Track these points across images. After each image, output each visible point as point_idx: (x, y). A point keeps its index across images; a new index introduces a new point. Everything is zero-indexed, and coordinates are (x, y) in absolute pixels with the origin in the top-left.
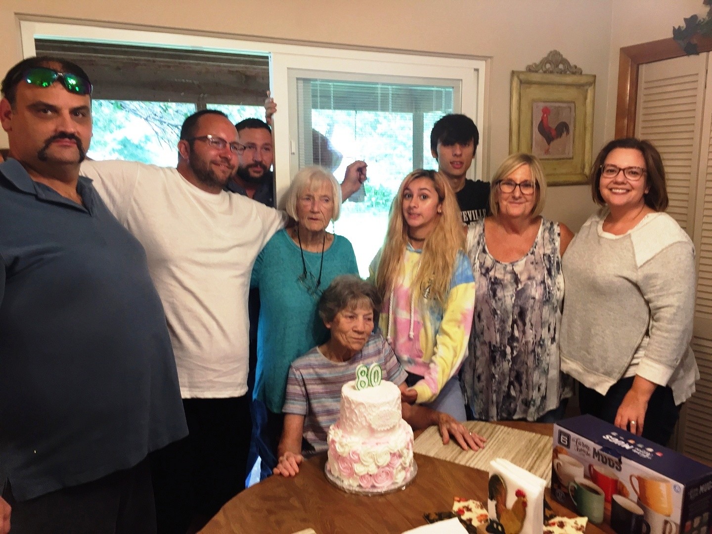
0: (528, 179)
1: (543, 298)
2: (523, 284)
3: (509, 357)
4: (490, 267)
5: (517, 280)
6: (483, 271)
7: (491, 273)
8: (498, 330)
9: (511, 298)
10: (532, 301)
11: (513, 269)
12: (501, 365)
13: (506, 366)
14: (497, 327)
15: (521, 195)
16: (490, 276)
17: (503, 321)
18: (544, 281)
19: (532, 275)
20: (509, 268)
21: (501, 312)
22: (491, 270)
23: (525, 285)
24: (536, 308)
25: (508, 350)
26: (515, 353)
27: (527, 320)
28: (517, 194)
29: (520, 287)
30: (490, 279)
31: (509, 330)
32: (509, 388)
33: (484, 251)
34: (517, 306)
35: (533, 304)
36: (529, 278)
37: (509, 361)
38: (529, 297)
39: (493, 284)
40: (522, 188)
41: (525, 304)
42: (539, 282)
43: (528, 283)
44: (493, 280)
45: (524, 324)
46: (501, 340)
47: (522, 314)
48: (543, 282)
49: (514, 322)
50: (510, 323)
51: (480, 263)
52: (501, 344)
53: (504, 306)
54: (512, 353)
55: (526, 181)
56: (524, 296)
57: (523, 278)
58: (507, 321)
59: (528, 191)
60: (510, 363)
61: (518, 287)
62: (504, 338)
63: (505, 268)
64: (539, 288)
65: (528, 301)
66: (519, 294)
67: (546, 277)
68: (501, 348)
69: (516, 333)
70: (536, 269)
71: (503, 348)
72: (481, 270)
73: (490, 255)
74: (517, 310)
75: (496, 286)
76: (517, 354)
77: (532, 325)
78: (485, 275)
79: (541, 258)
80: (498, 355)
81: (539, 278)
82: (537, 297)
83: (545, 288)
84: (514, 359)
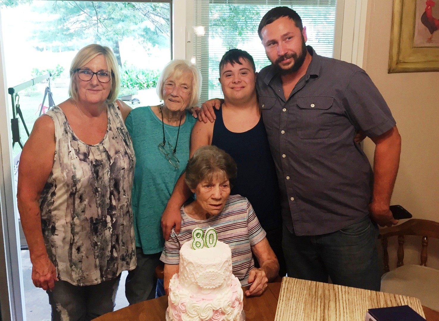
0: (104, 68)
1: (130, 167)
2: (113, 158)
3: (110, 225)
4: (86, 151)
5: (109, 157)
6: (82, 157)
7: (91, 157)
8: (100, 205)
9: (108, 174)
10: (122, 171)
11: (104, 147)
12: (103, 234)
13: (108, 233)
14: (98, 202)
15: (99, 84)
16: (90, 160)
17: (103, 196)
18: (126, 151)
19: (117, 149)
20: (101, 148)
21: (101, 189)
22: (89, 155)
23: (115, 159)
24: (126, 176)
25: (109, 219)
26: (114, 220)
27: (121, 189)
28: (95, 82)
29: (112, 162)
30: (92, 162)
31: (108, 201)
32: (112, 252)
33: (74, 138)
34: (112, 179)
35: (123, 173)
36: (117, 152)
37: (110, 228)
38: (120, 168)
39: (95, 166)
40: (98, 76)
41: (117, 175)
42: (123, 153)
43: (116, 157)
44: (94, 163)
45: (119, 193)
46: (102, 212)
47: (116, 185)
48: (126, 153)
49: (112, 193)
50: (108, 196)
51: (76, 150)
52: (102, 216)
53: (103, 183)
54: (112, 220)
55: (102, 71)
56: (116, 168)
57: (112, 153)
58: (106, 194)
59: (104, 80)
60: (111, 230)
61: (110, 163)
62: (104, 210)
63: (98, 149)
64: (125, 158)
65: (119, 173)
66: (112, 168)
67: (126, 148)
68: (102, 219)
69: (114, 203)
70: (117, 143)
71: (104, 219)
72: (79, 157)
73: (80, 140)
74: (112, 183)
75: (98, 168)
76: (116, 220)
77: (124, 191)
78: (84, 160)
79: (116, 132)
80: (100, 225)
81: (122, 150)
82: (126, 167)
83: (129, 158)
84: (114, 225)
